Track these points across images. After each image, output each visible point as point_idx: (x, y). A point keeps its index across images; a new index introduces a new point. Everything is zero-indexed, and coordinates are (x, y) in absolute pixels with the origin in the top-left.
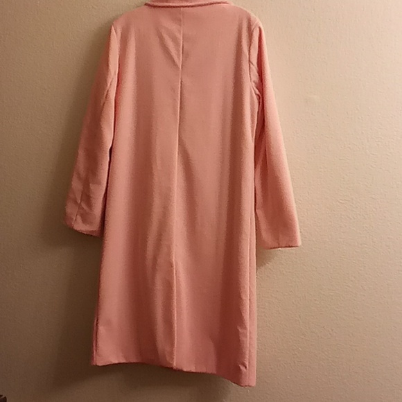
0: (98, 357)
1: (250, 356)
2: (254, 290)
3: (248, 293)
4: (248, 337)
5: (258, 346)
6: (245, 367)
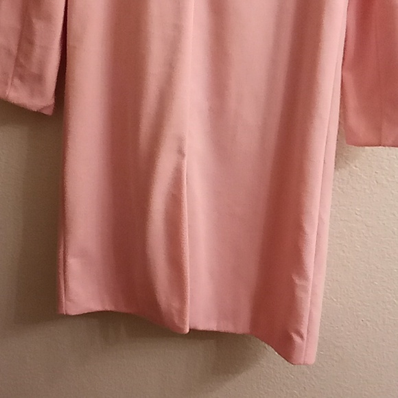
0: (68, 303)
1: (310, 320)
2: (327, 218)
3: (317, 222)
4: (310, 292)
5: (325, 293)
6: (302, 337)
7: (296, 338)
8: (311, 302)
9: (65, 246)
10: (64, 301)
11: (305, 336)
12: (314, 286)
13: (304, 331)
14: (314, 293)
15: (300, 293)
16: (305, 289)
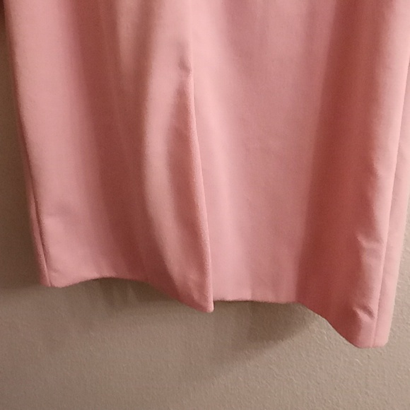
6: (370, 313)
7: (362, 315)
8: (384, 269)
9: (36, 203)
10: (46, 272)
11: (375, 312)
12: (389, 248)
13: (374, 306)
14: (388, 258)
15: (367, 259)
16: (376, 254)
